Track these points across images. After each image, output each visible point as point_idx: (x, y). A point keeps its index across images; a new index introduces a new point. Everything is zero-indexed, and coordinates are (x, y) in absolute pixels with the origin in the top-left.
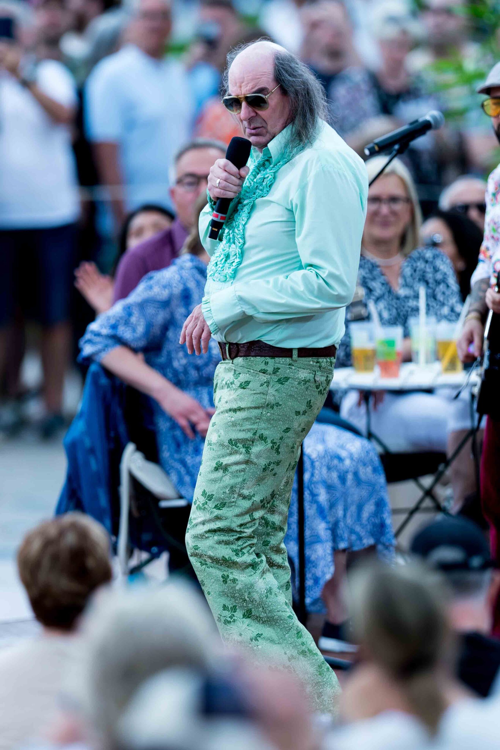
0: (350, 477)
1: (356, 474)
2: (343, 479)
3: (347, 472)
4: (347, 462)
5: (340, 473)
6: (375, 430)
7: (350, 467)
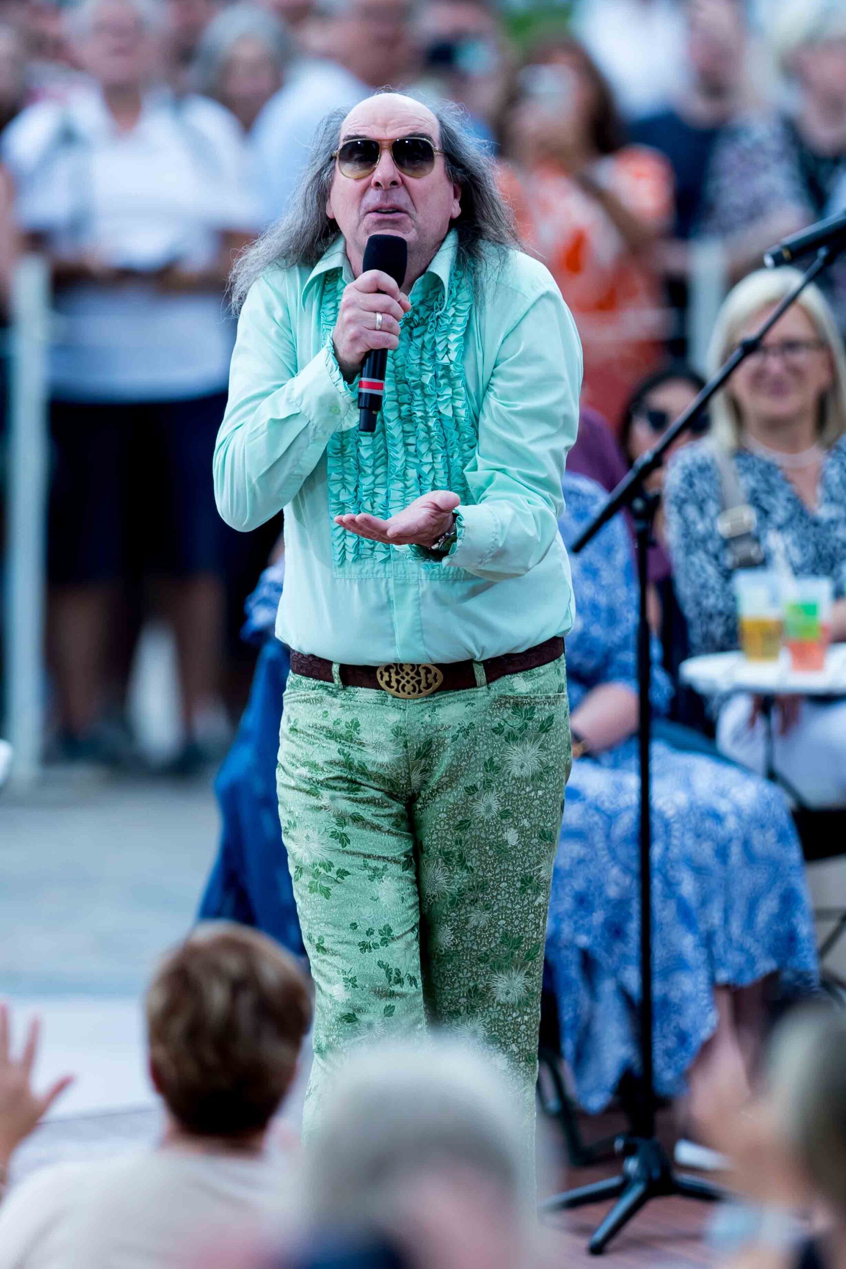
0: (735, 851)
1: (746, 844)
2: (722, 853)
3: (730, 840)
4: (731, 823)
5: (718, 845)
6: (780, 765)
7: (736, 830)
